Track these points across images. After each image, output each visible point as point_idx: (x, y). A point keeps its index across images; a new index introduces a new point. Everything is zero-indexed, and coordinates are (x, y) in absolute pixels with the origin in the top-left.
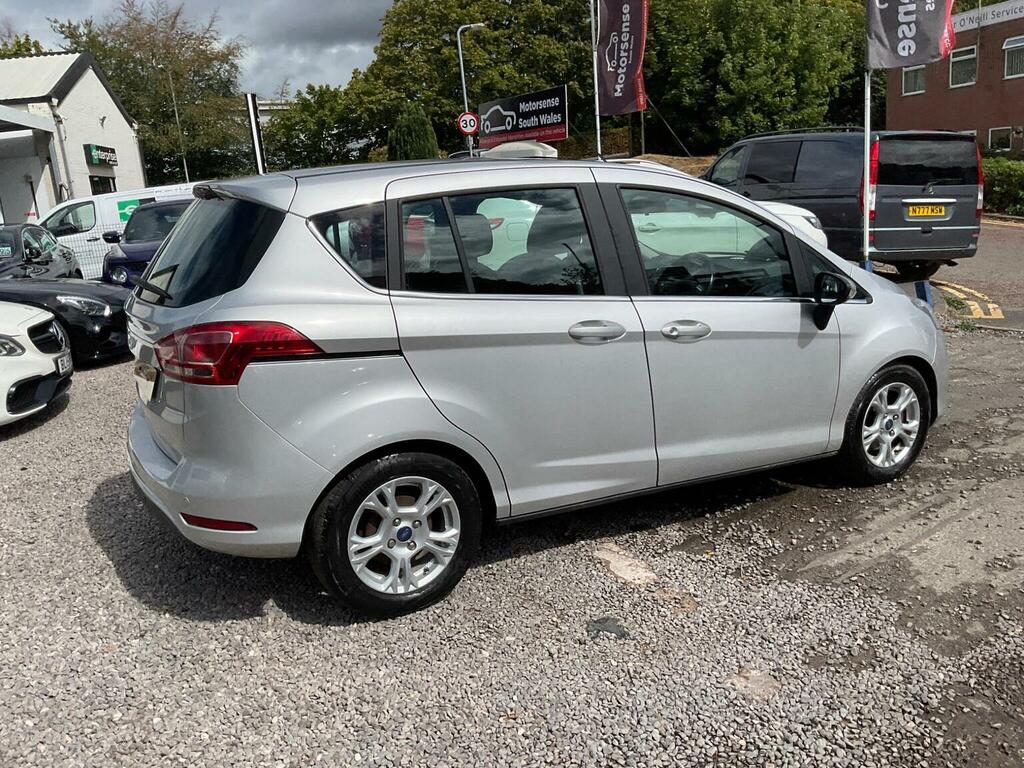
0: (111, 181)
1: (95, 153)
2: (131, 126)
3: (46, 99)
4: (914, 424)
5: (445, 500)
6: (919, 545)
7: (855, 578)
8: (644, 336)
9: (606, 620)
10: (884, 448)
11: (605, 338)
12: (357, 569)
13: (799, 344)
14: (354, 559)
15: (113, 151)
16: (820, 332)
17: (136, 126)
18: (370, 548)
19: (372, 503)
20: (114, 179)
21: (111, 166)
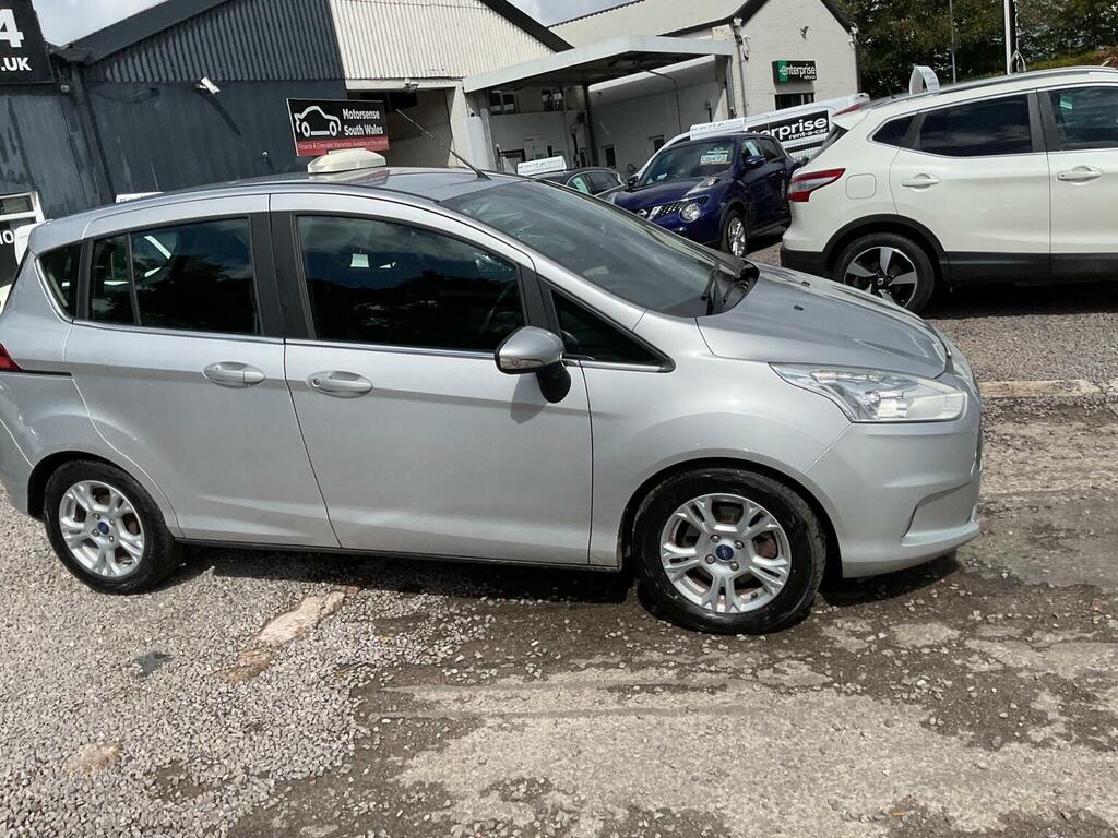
0: (810, 96)
1: (784, 71)
2: (849, 31)
3: (729, 21)
4: (781, 564)
5: (128, 508)
6: (529, 721)
7: (389, 721)
8: (289, 385)
9: (164, 655)
10: (715, 586)
11: (247, 383)
12: (69, 544)
13: (513, 417)
14: (67, 536)
15: (812, 64)
16: (549, 404)
17: (855, 30)
18: (79, 532)
19: (70, 496)
20: (813, 94)
21: (809, 81)
